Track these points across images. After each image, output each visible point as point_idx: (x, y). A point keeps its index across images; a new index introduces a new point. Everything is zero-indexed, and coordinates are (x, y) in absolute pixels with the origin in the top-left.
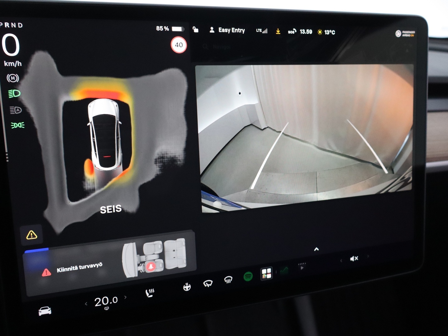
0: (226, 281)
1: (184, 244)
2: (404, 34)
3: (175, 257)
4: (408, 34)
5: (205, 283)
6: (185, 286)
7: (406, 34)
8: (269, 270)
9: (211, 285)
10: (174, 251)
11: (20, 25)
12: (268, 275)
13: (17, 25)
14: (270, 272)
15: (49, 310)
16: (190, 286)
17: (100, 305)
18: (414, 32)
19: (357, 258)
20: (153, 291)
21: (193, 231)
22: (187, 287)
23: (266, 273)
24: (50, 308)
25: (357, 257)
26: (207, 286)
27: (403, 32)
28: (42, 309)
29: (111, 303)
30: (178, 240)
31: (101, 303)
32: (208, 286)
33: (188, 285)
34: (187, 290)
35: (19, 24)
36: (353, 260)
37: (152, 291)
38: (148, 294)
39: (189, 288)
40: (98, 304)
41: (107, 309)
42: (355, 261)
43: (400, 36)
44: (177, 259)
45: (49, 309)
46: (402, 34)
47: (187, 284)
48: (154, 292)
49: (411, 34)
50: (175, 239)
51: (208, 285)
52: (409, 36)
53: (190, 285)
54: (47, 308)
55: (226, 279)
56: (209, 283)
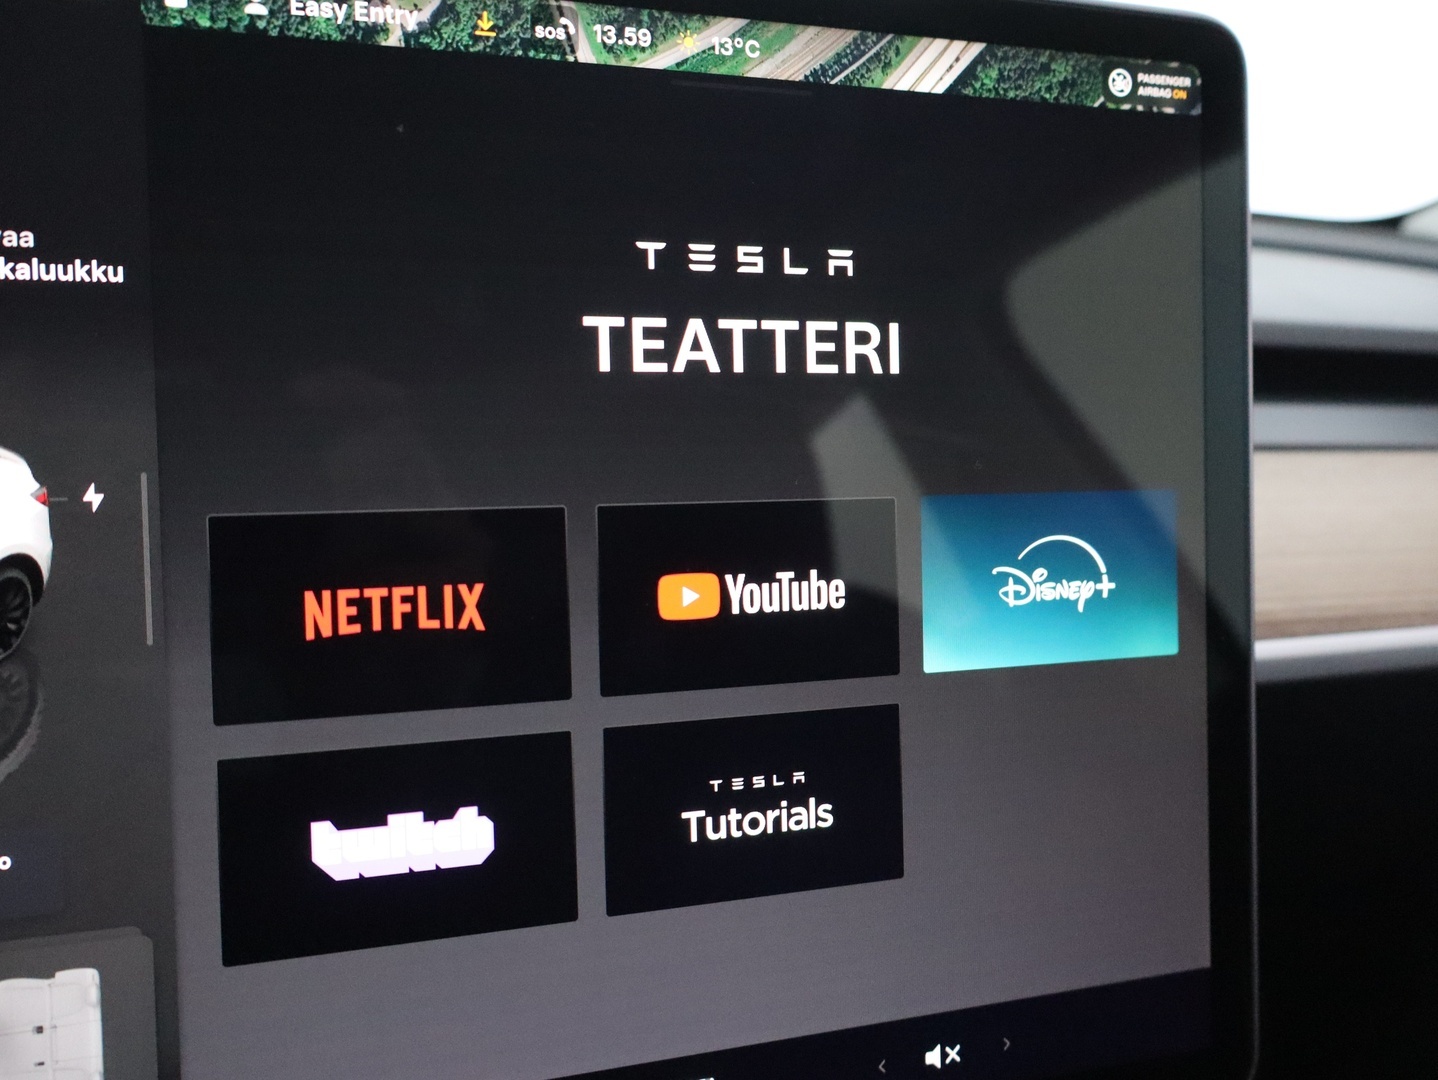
1: (94, 994)
2: (1146, 85)
3: (42, 1064)
4: (1160, 87)
7: (1154, 86)
10: (40, 1030)
18: (1186, 82)
21: (146, 933)
25: (958, 1047)
27: (1141, 77)
30: (61, 976)
36: (938, 1065)
42: (948, 1068)
43: (1127, 90)
44: (54, 1070)
46: (1136, 85)
49: (1173, 88)
50: (51, 975)
52: (1166, 94)
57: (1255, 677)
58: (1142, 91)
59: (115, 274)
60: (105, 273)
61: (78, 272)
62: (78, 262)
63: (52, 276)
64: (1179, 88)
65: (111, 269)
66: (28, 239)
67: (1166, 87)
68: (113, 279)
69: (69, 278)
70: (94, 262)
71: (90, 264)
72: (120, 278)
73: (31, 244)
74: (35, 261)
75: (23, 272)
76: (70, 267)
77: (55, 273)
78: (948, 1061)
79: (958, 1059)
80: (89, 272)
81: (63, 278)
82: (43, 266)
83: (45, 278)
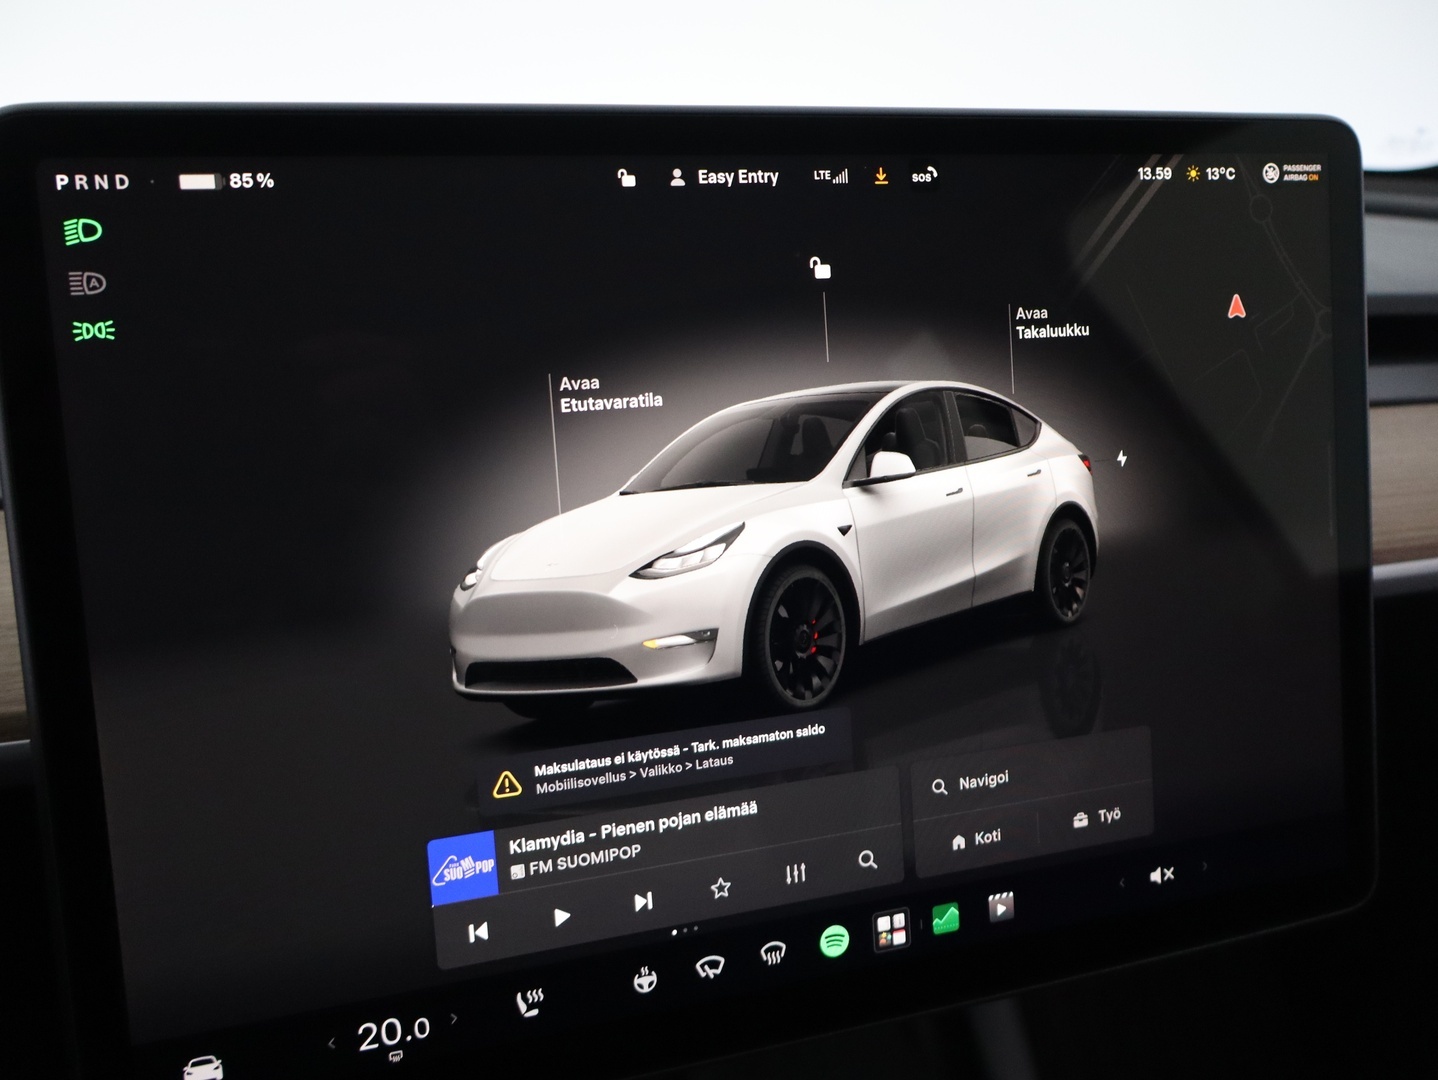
0: (765, 958)
2: (1289, 173)
4: (1299, 173)
5: (702, 966)
6: (640, 976)
7: (1295, 173)
9: (718, 971)
11: (122, 182)
12: (895, 935)
13: (112, 182)
15: (217, 1068)
16: (654, 977)
17: (376, 1046)
18: (1318, 168)
20: (539, 998)
22: (645, 982)
24: (220, 1061)
25: (1172, 869)
26: (707, 976)
27: (1286, 167)
28: (194, 1065)
29: (409, 1038)
31: (378, 1039)
32: (712, 976)
33: (650, 974)
34: (646, 990)
35: (118, 177)
36: (1159, 881)
37: (537, 995)
38: (523, 1007)
39: (650, 984)
40: (369, 1044)
41: (396, 1059)
43: (1277, 179)
45: (217, 1063)
46: (1282, 173)
47: (644, 970)
48: (541, 999)
49: (1308, 173)
51: (711, 973)
52: (1303, 178)
53: (653, 973)
54: (210, 1062)
55: (766, 952)
56: (714, 965)
57: (1373, 594)
58: (1286, 178)
64: (1313, 173)
67: (1303, 173)
78: (1166, 878)
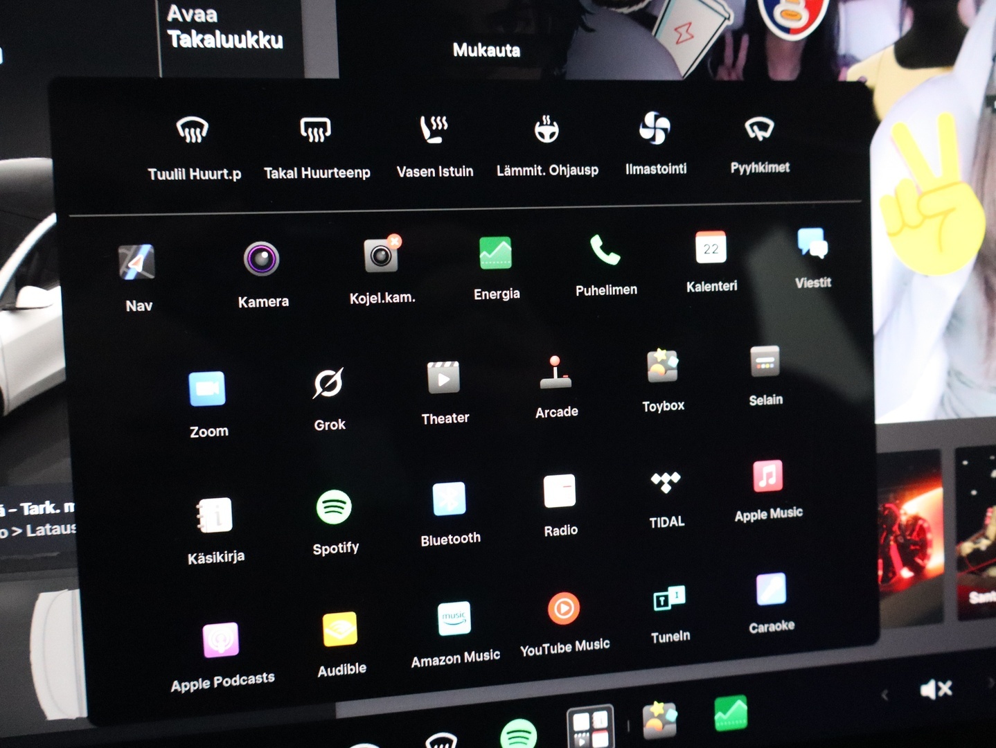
8: (602, 718)
12: (595, 736)
14: (605, 724)
19: (946, 688)
23: (587, 727)
42: (941, 700)
59: (277, 42)
60: (269, 41)
61: (249, 41)
62: (249, 33)
63: (230, 45)
65: (273, 38)
66: (212, 16)
68: (275, 46)
69: (243, 45)
70: (261, 33)
71: (258, 35)
72: (280, 45)
73: (215, 19)
74: (218, 32)
75: (210, 41)
76: (243, 37)
77: (233, 42)
79: (950, 693)
80: (257, 41)
81: (239, 46)
82: (223, 36)
83: (226, 46)
